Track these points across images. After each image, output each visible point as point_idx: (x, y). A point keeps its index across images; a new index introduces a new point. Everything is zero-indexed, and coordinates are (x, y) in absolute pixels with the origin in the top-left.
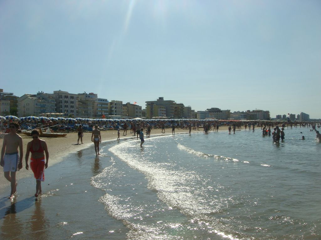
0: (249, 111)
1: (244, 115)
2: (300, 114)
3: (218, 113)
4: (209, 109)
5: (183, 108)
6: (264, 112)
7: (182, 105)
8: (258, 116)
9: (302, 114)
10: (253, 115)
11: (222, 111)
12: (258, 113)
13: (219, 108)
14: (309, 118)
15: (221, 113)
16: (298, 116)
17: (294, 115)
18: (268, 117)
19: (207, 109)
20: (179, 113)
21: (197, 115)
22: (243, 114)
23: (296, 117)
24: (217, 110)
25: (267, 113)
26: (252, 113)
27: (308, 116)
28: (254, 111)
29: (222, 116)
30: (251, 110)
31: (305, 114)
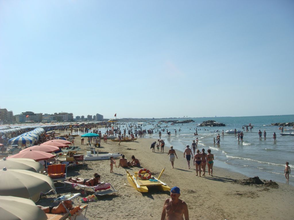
0: (56, 114)
1: (54, 117)
2: (95, 115)
3: (33, 116)
4: (24, 112)
5: (7, 112)
6: (69, 114)
7: (5, 110)
8: (64, 118)
9: (98, 115)
10: (60, 117)
11: (35, 115)
12: (63, 115)
13: (33, 112)
14: (103, 118)
15: (35, 116)
16: (94, 117)
17: (91, 116)
18: (72, 118)
19: (22, 113)
20: (3, 117)
21: (17, 118)
22: (52, 117)
23: (93, 118)
24: (32, 113)
25: (71, 115)
26: (59, 115)
27: (102, 116)
28: (60, 114)
29: (36, 119)
30: (58, 113)
31: (100, 115)
